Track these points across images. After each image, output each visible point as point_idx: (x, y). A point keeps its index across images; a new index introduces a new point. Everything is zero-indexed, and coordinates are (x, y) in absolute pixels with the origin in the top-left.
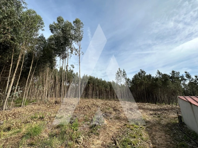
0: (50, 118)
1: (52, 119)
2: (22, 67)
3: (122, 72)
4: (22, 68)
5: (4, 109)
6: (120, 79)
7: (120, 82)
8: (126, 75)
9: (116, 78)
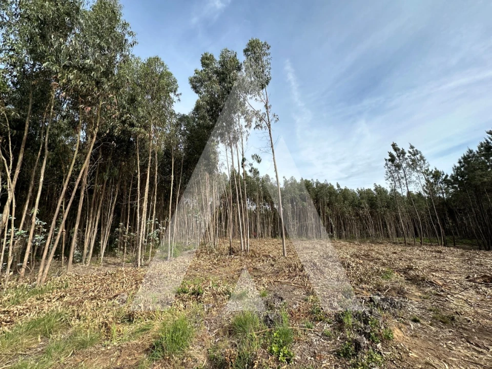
0: (214, 295)
1: (220, 298)
2: (156, 177)
3: (408, 154)
4: (157, 180)
5: (139, 264)
6: (403, 175)
7: (403, 186)
8: (426, 162)
9: (389, 174)
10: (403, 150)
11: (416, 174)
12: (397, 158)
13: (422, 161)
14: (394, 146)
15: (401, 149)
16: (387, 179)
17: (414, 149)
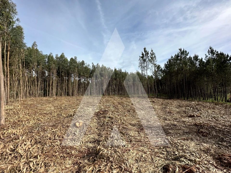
3: (150, 54)
6: (146, 65)
7: (145, 70)
8: (156, 59)
9: (140, 64)
10: (148, 52)
11: (151, 65)
12: (145, 56)
13: (155, 58)
14: (145, 49)
15: (147, 52)
16: (139, 67)
17: (153, 52)
